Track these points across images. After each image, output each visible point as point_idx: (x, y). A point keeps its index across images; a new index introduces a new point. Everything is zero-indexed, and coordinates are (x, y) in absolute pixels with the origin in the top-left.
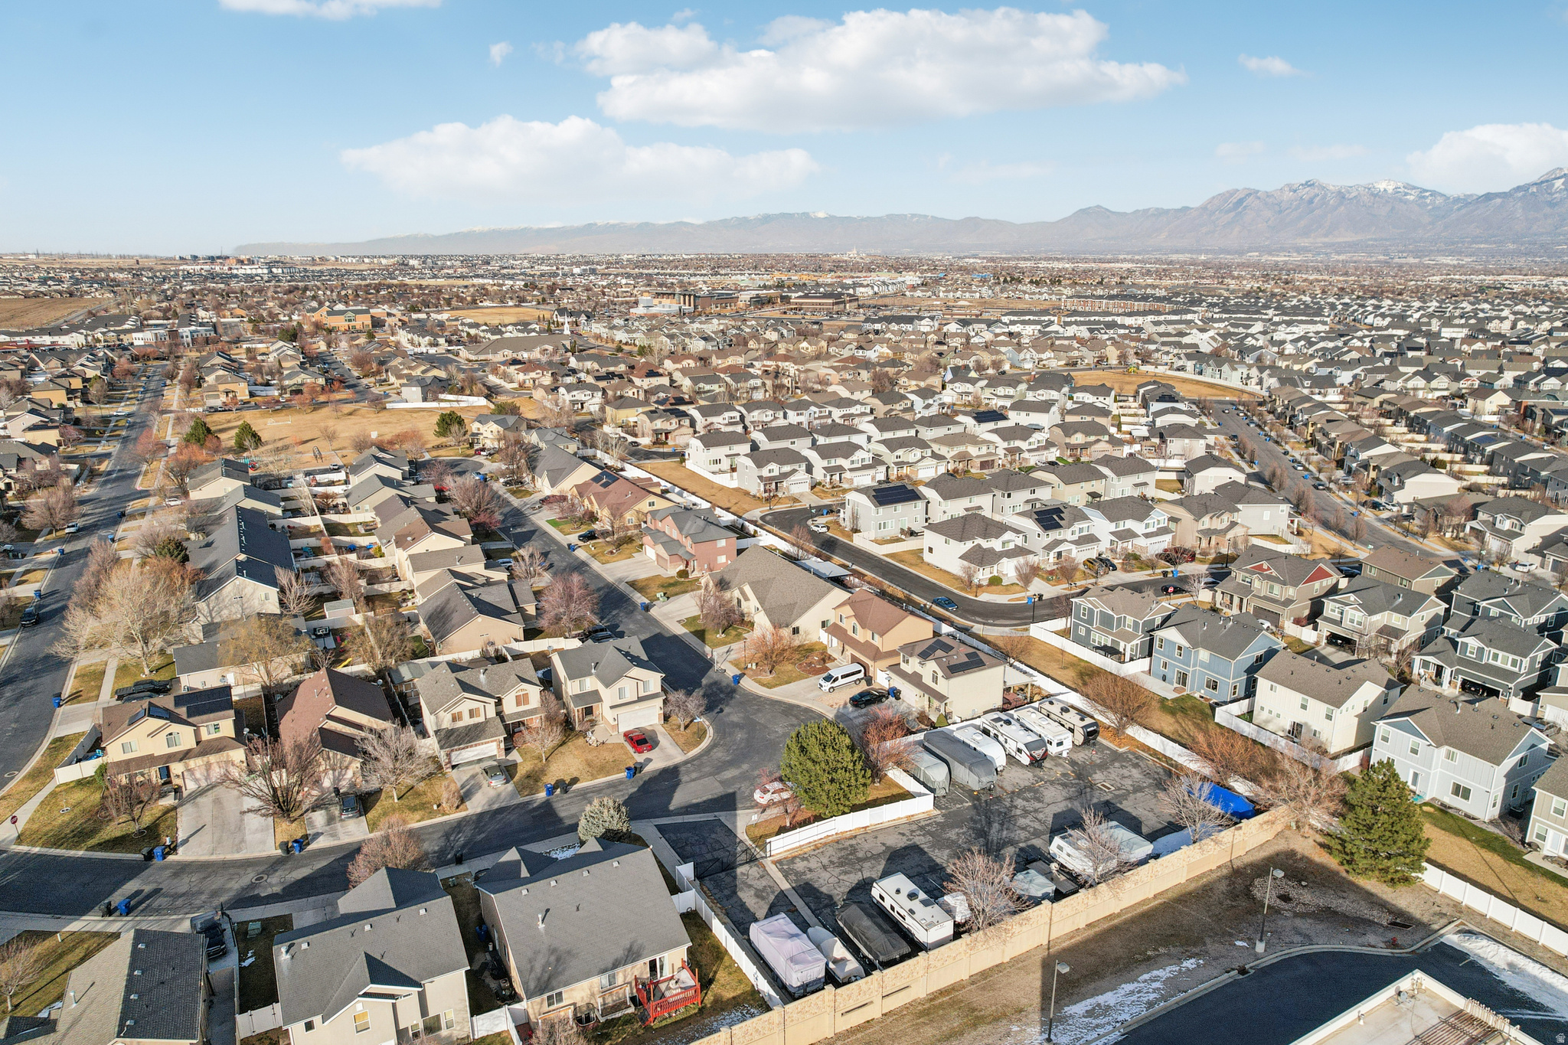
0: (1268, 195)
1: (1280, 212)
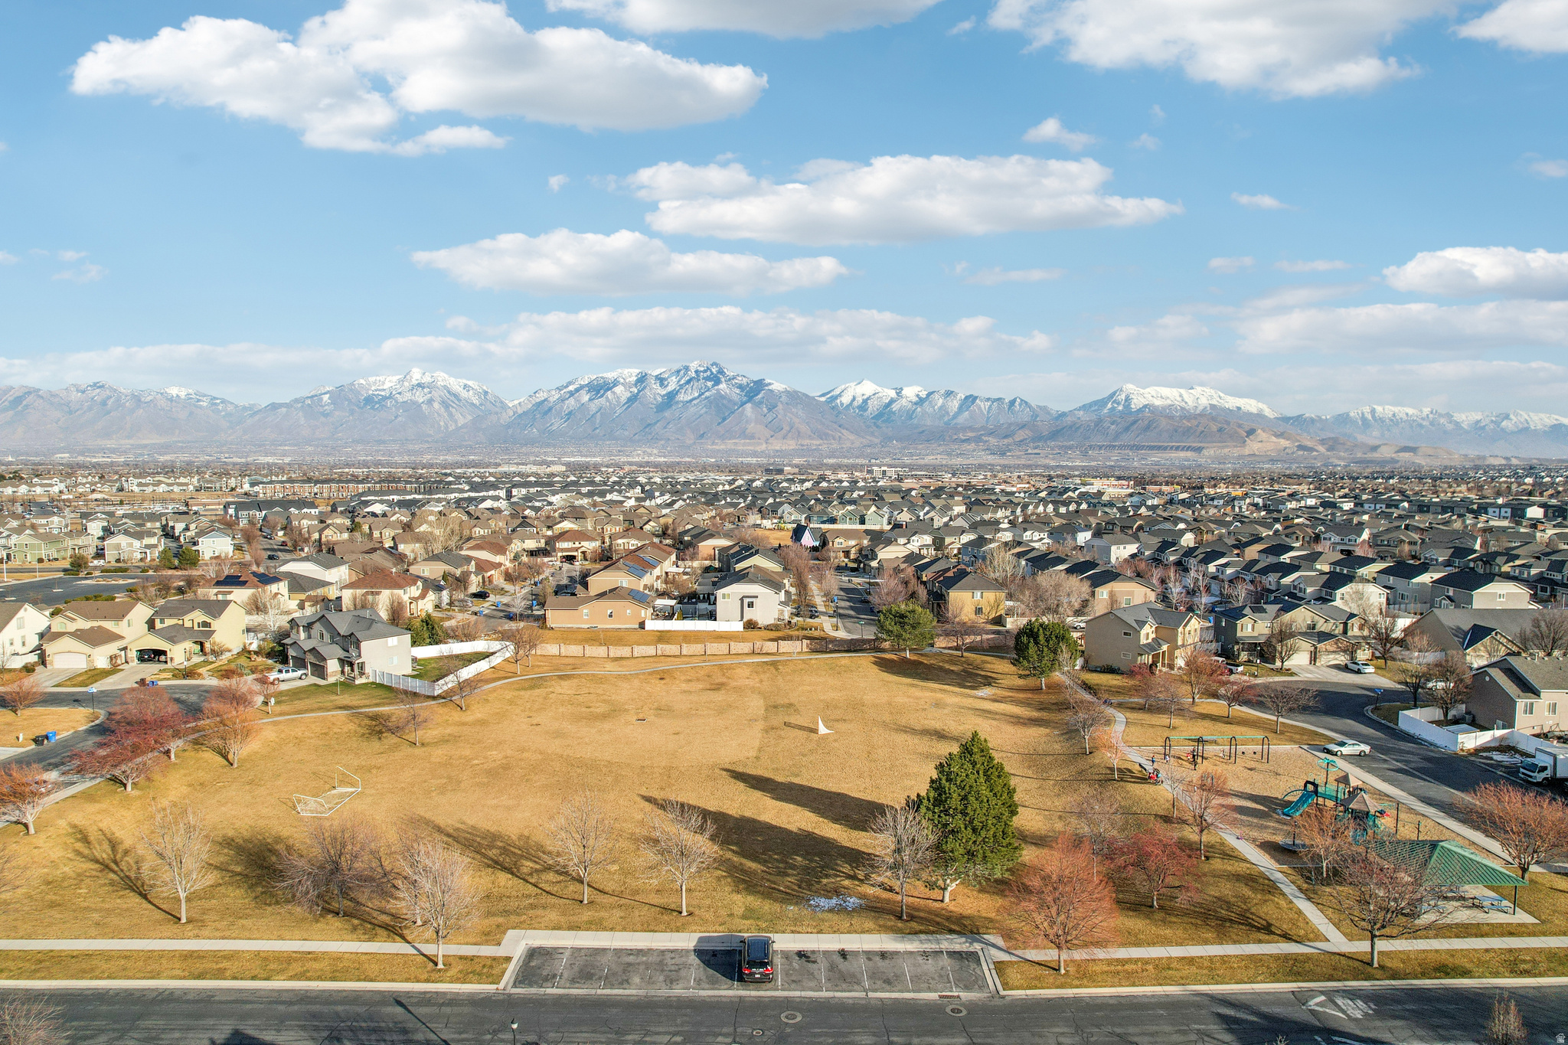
0: (53, 395)
1: (70, 412)
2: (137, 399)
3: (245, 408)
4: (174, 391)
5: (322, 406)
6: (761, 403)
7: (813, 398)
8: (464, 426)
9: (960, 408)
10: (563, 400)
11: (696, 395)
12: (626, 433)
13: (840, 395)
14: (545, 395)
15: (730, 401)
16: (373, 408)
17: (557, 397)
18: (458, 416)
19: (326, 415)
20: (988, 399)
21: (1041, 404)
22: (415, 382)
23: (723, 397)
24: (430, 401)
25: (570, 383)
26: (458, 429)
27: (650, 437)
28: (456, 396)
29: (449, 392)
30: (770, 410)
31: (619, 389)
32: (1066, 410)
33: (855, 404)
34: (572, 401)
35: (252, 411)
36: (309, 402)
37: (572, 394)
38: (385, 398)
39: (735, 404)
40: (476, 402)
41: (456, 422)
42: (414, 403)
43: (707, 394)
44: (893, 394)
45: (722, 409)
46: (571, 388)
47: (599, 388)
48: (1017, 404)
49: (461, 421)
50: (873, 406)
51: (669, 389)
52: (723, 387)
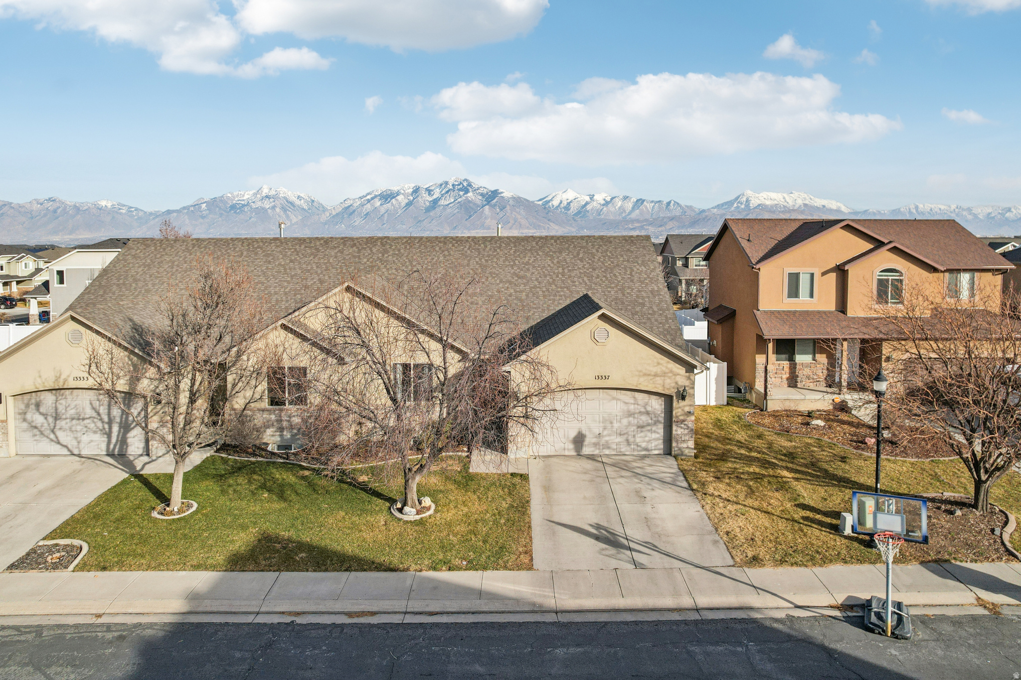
2: (77, 208)
3: (151, 214)
4: (103, 203)
5: (201, 212)
6: (495, 205)
7: (533, 202)
8: (296, 223)
9: (633, 208)
10: (362, 205)
11: (452, 200)
12: (404, 227)
13: (551, 200)
14: (351, 202)
15: (475, 204)
16: (235, 212)
17: (359, 203)
18: (292, 217)
19: (204, 217)
20: (652, 202)
21: (689, 204)
22: (264, 194)
23: (469, 202)
24: (274, 208)
25: (368, 194)
26: (293, 225)
27: (420, 229)
28: (292, 204)
29: (287, 201)
30: (501, 210)
31: (400, 198)
32: (706, 208)
33: (562, 205)
34: (369, 206)
35: (155, 215)
36: (192, 209)
37: (369, 201)
38: (244, 205)
39: (478, 206)
40: (306, 207)
41: (291, 221)
42: (263, 208)
43: (459, 200)
44: (587, 199)
45: (468, 209)
46: (369, 197)
47: (387, 197)
48: (672, 204)
49: (294, 220)
50: (574, 208)
51: (435, 197)
52: (470, 194)
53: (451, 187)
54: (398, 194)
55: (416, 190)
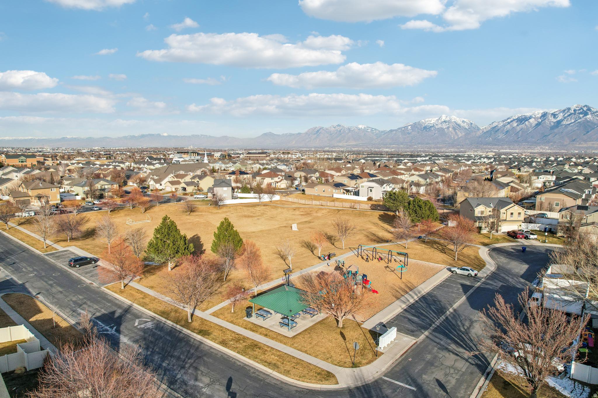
0: (327, 129)
1: (331, 134)
2: (349, 129)
3: (382, 132)
4: (360, 126)
5: (408, 130)
8: (461, 137)
10: (504, 126)
11: (573, 121)
12: (533, 140)
14: (497, 124)
15: (592, 123)
16: (426, 131)
17: (502, 124)
18: (459, 133)
19: (409, 134)
22: (443, 120)
23: (588, 122)
24: (448, 128)
25: (508, 119)
26: (459, 138)
27: (545, 141)
28: (459, 125)
29: (456, 124)
31: (532, 120)
34: (509, 126)
35: (384, 132)
36: (403, 129)
37: (509, 123)
38: (431, 127)
39: (595, 125)
40: (467, 127)
41: (458, 136)
42: (442, 128)
43: (579, 120)
45: (587, 127)
46: (509, 121)
47: (522, 120)
49: (460, 135)
51: (558, 119)
52: (589, 117)
53: (573, 112)
54: (530, 117)
55: (544, 115)
